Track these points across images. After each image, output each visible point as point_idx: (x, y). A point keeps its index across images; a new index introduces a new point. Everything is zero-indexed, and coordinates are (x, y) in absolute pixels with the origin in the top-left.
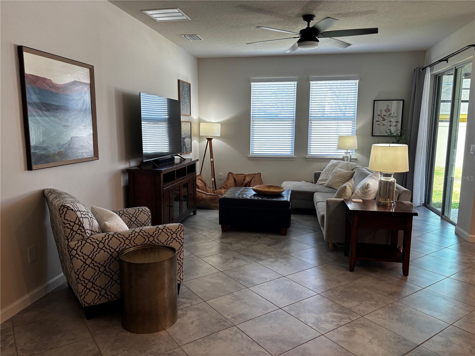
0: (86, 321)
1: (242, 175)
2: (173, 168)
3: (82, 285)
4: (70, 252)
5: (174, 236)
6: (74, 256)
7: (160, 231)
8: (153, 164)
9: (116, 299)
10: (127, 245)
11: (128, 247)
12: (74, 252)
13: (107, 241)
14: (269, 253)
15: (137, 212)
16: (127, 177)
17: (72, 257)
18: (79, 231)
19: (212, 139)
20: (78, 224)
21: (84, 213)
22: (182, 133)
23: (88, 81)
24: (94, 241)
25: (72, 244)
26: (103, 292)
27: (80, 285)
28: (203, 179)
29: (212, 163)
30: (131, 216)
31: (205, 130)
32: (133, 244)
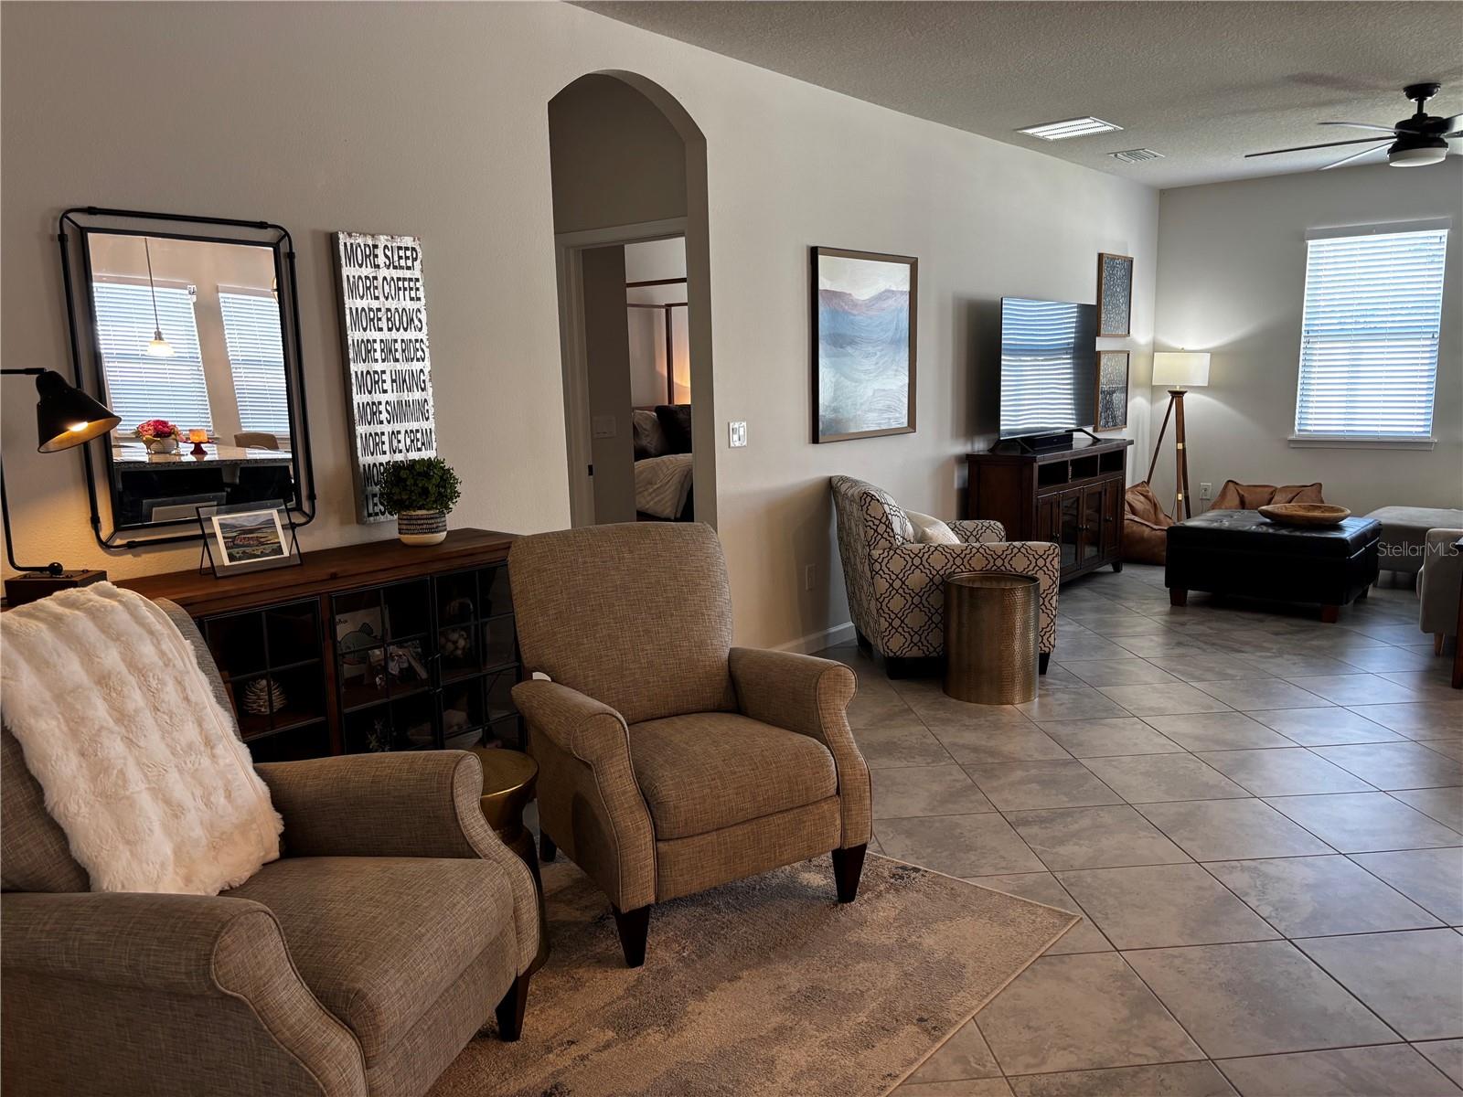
0: (890, 681)
1: (1266, 489)
2: (1063, 456)
3: (886, 620)
4: (871, 565)
5: (1041, 562)
6: (877, 573)
7: (1015, 550)
8: (1022, 446)
9: (935, 654)
10: (958, 567)
11: (958, 570)
12: (877, 566)
13: (926, 555)
14: (1265, 644)
15: (979, 527)
16: (966, 472)
17: (874, 573)
18: (886, 535)
19: (1183, 393)
20: (884, 524)
21: (894, 509)
22: (1103, 380)
23: (907, 288)
24: (907, 552)
25: (876, 553)
26: (916, 638)
27: (882, 620)
28: (1150, 494)
29: (1182, 455)
30: (968, 534)
31: (1168, 370)
32: (968, 567)
